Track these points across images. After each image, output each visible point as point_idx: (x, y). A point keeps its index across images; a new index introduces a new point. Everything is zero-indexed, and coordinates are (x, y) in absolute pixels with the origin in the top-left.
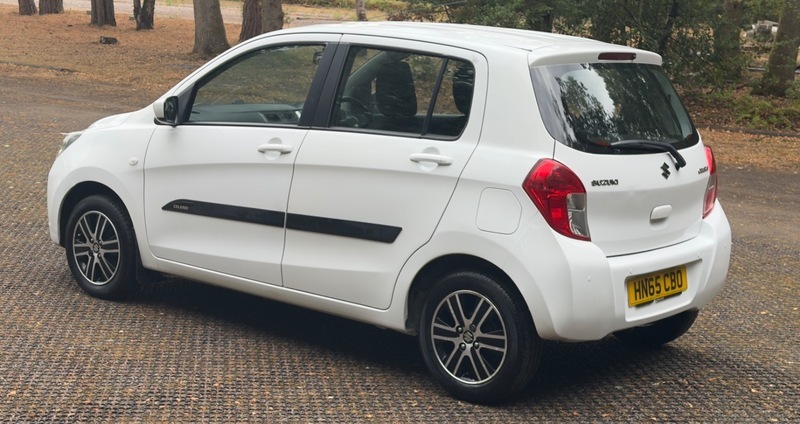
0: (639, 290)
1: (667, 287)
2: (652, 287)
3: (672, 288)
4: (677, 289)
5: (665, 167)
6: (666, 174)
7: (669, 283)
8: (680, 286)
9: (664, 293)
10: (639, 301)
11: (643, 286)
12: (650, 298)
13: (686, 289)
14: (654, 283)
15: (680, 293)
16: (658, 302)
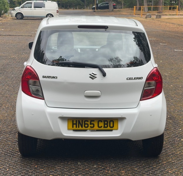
0: (76, 124)
1: (100, 126)
2: (87, 124)
3: (104, 127)
4: (109, 128)
6: (93, 78)
7: (101, 124)
8: (112, 127)
9: (96, 127)
10: (77, 129)
11: (80, 122)
12: (84, 128)
13: (117, 129)
14: (89, 123)
15: (111, 130)
16: (91, 131)
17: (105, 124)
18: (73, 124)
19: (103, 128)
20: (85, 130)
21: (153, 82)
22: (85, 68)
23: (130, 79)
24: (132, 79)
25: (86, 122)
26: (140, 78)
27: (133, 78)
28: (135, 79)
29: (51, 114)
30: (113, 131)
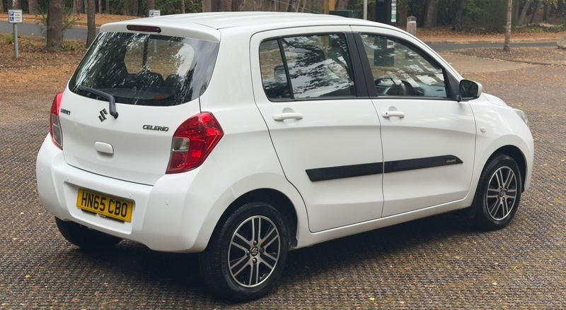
0: (85, 199)
1: (111, 210)
2: (98, 203)
3: (116, 214)
4: (120, 217)
5: (103, 112)
6: (102, 118)
7: (113, 208)
8: (124, 216)
9: (106, 212)
10: (86, 208)
11: (91, 198)
12: (93, 209)
13: (130, 222)
14: (99, 201)
15: (122, 222)
16: (102, 217)
17: (117, 208)
18: (83, 199)
19: (113, 215)
20: (94, 214)
21: (186, 140)
22: (95, 98)
23: (149, 128)
24: (151, 129)
25: (97, 200)
26: (164, 129)
27: (153, 128)
28: (155, 129)
29: (59, 175)
30: (126, 223)
